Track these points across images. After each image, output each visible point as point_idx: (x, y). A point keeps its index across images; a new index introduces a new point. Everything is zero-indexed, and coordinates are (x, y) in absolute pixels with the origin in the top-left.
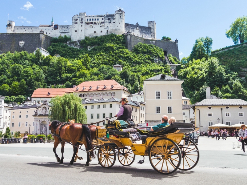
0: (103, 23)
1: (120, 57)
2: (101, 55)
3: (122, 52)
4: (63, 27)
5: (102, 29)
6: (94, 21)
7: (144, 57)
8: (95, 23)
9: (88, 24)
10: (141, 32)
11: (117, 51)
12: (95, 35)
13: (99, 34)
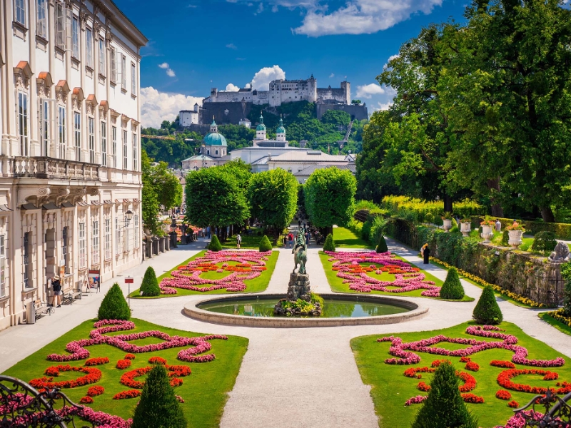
0: (298, 89)
1: (308, 128)
2: (294, 126)
3: (311, 123)
4: (261, 92)
5: (296, 95)
6: (289, 88)
7: (328, 127)
8: (290, 89)
9: (283, 89)
10: (333, 95)
11: (307, 122)
12: (290, 100)
13: (294, 99)
